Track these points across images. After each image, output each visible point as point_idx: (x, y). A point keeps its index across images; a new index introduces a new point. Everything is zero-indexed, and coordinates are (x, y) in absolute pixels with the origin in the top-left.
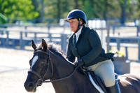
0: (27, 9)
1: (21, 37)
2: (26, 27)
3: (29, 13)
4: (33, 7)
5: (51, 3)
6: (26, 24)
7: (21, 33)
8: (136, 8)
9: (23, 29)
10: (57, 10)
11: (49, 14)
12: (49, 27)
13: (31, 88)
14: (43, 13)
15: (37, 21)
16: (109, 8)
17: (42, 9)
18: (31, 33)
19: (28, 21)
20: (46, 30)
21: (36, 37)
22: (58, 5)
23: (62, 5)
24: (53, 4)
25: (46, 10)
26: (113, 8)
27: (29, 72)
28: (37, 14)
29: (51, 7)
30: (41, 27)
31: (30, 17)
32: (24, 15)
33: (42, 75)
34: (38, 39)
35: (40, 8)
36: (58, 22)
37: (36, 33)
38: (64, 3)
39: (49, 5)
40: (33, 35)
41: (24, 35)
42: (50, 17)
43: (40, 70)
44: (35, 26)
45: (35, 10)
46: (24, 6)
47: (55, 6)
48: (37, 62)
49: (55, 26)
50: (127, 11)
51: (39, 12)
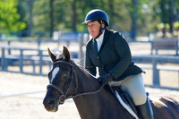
0: (11, 19)
1: (3, 54)
2: (9, 42)
3: (14, 24)
4: (18, 17)
5: (42, 11)
6: (10, 38)
7: (3, 50)
8: (149, 18)
9: (5, 45)
10: (49, 20)
11: (39, 25)
12: (39, 43)
13: (51, 106)
14: (32, 23)
15: (23, 34)
16: (115, 19)
17: (31, 18)
18: (15, 49)
19: (12, 34)
20: (35, 46)
21: (22, 55)
22: (51, 13)
23: (55, 14)
24: (45, 13)
25: (36, 20)
26: (121, 19)
27: (49, 87)
28: (23, 26)
29: (42, 17)
30: (29, 41)
31: (15, 29)
32: (7, 26)
33: (64, 90)
34: (25, 58)
35: (27, 17)
36: (51, 36)
37: (22, 50)
38: (58, 11)
39: (40, 14)
40: (18, 53)
41: (6, 52)
42: (41, 29)
43: (62, 84)
44: (21, 41)
45: (21, 20)
46: (7, 15)
47: (47, 15)
48: (58, 75)
49: (47, 41)
50: (139, 22)
51: (26, 22)
